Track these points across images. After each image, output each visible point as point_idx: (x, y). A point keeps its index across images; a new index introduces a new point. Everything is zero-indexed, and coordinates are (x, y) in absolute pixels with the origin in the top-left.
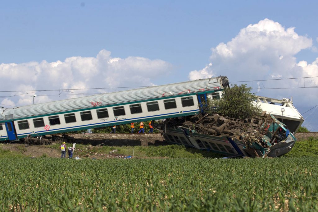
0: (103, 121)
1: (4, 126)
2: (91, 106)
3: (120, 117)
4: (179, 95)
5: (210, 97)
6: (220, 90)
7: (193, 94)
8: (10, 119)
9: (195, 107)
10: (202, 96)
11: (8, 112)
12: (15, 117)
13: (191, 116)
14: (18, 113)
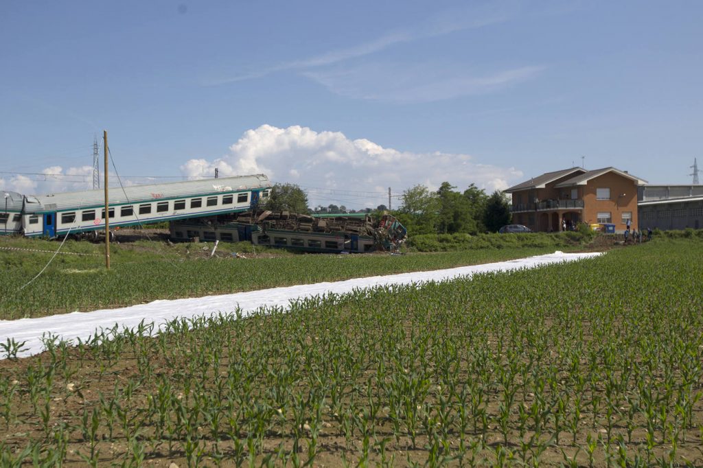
0: (160, 216)
1: (40, 219)
2: (152, 198)
3: (180, 212)
4: (238, 191)
5: (261, 194)
6: (269, 188)
7: (249, 190)
8: (52, 210)
9: (247, 204)
10: (255, 193)
11: (51, 201)
12: (59, 207)
13: (241, 212)
14: (62, 201)
